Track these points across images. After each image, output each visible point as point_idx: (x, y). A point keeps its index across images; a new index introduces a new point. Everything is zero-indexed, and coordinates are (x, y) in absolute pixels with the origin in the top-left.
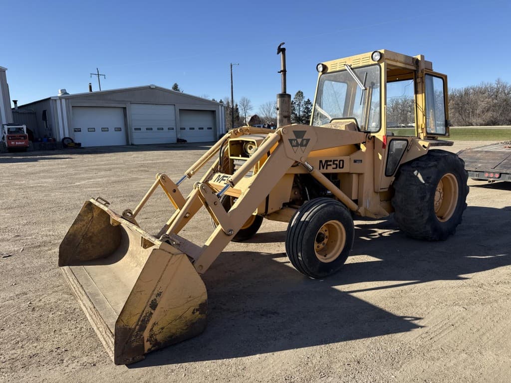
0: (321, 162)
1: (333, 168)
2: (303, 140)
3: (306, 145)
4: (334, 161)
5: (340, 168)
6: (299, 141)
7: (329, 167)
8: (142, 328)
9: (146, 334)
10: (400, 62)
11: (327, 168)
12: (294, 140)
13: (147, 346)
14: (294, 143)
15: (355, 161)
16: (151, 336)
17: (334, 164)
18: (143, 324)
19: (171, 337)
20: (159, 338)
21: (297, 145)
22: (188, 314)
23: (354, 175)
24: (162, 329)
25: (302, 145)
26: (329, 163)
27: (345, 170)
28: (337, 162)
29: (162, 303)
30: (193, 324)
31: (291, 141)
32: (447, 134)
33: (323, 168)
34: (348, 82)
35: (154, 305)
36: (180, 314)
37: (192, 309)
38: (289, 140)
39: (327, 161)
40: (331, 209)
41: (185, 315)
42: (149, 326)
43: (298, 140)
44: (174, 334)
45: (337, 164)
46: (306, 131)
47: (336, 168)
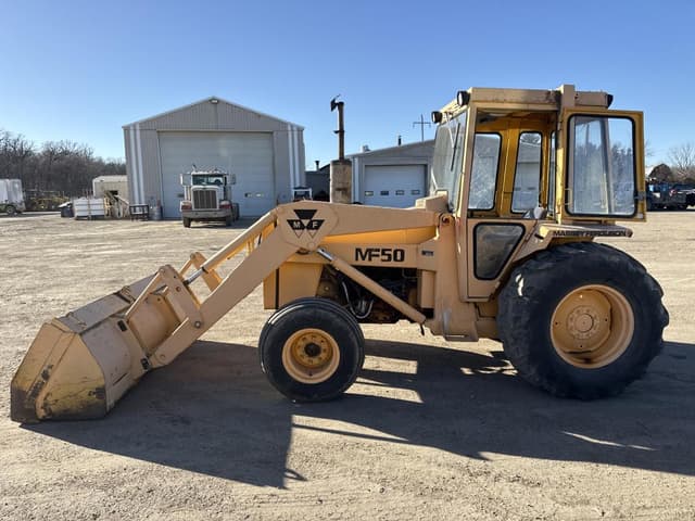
0: (358, 250)
1: (383, 260)
2: (311, 222)
3: (317, 228)
4: (384, 251)
5: (395, 260)
6: (306, 222)
7: (373, 258)
8: (35, 394)
9: (40, 401)
10: (517, 103)
11: (370, 259)
12: (297, 221)
13: (41, 413)
14: (297, 225)
15: (424, 253)
16: (46, 404)
17: (383, 254)
18: (36, 391)
19: (65, 411)
20: (53, 408)
21: (302, 227)
22: (84, 395)
23: (424, 273)
24: (56, 401)
25: (310, 227)
26: (373, 253)
27: (408, 263)
28: (392, 253)
29: (55, 376)
30: (90, 406)
31: (291, 222)
32: (639, 216)
33: (363, 258)
34: (501, 132)
35: (46, 376)
36: (75, 392)
37: (88, 391)
38: (289, 221)
39: (369, 250)
40: (308, 313)
41: (81, 394)
42: (43, 395)
43: (303, 221)
44: (68, 410)
45: (389, 255)
46: (315, 211)
47: (389, 260)
